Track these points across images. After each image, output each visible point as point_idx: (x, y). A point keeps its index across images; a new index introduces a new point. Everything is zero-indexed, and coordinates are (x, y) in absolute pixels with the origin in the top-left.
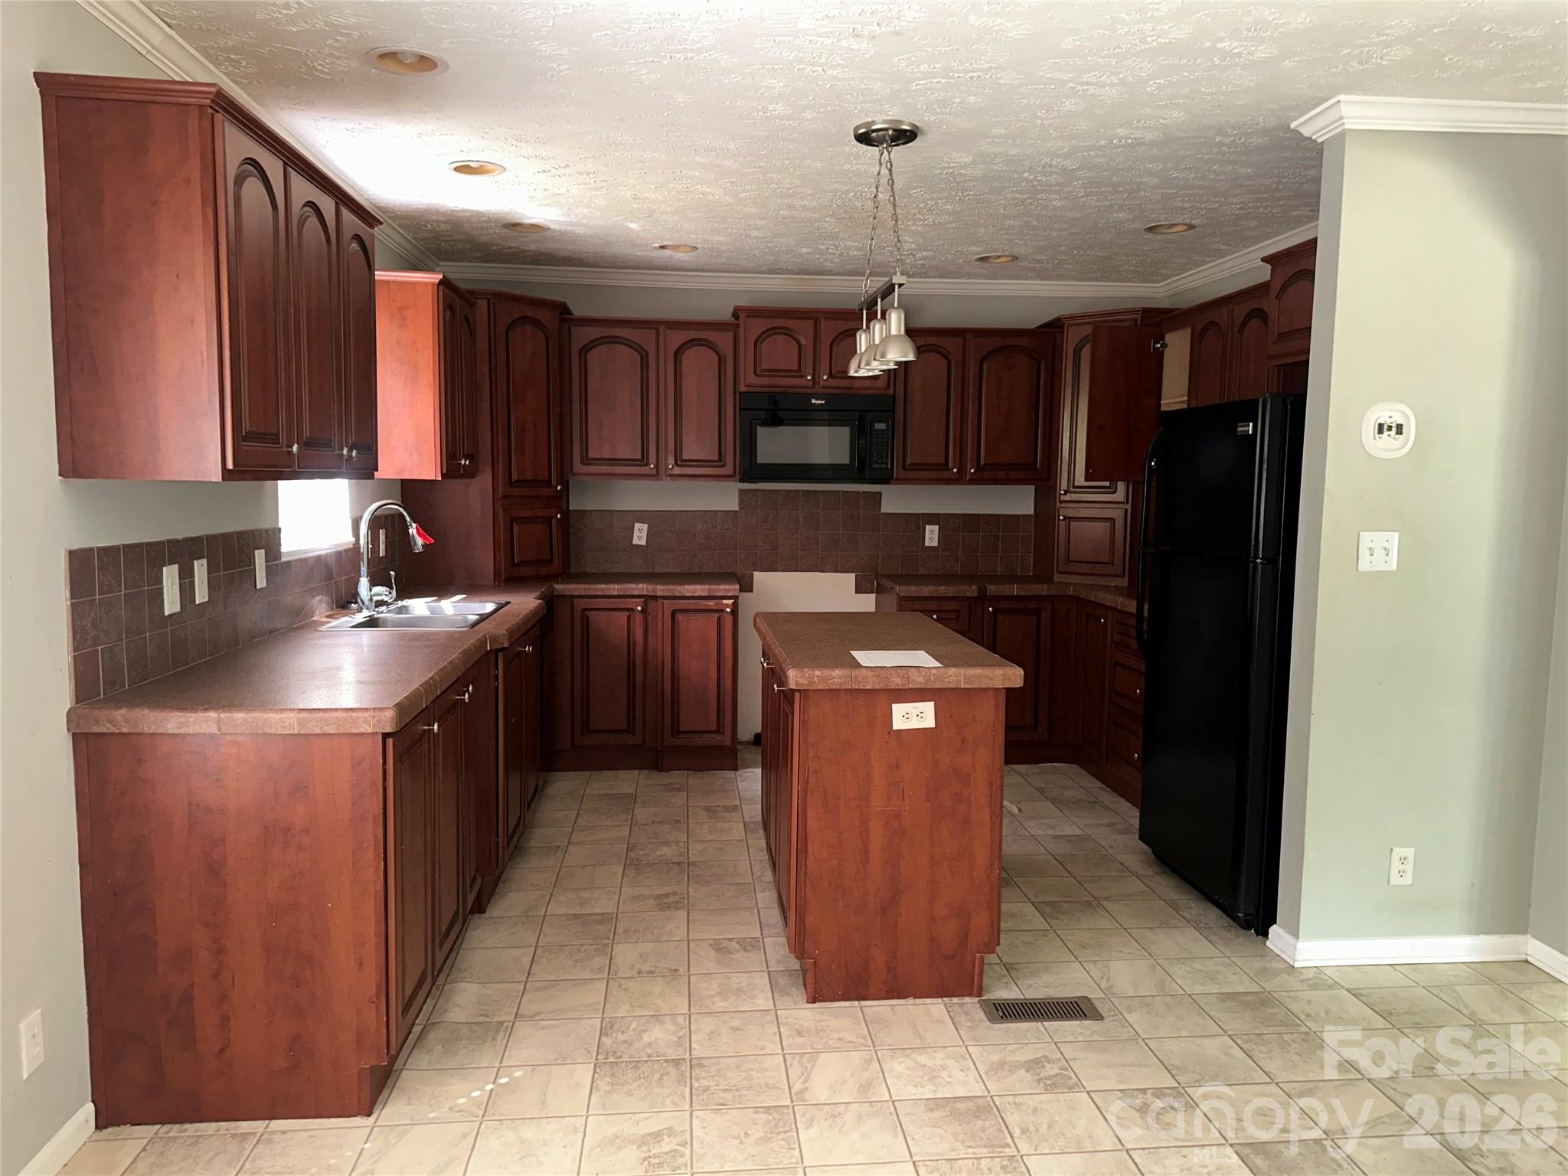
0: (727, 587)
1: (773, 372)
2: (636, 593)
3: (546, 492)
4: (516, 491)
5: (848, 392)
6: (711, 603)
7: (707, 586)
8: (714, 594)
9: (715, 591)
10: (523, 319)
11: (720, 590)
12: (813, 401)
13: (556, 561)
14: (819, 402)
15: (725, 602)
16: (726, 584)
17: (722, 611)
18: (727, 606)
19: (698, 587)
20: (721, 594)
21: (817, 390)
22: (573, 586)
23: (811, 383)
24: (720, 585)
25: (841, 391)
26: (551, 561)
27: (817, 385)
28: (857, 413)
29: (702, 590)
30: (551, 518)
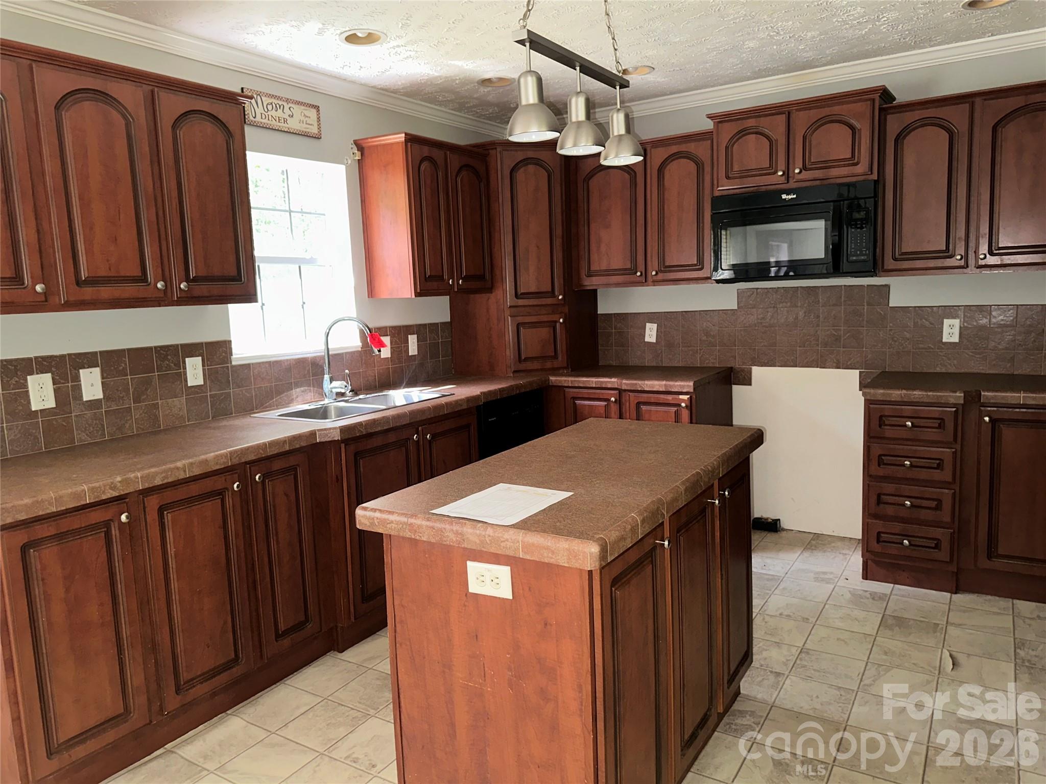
0: (682, 383)
1: (746, 174)
2: (609, 386)
3: (549, 301)
4: (521, 302)
5: (825, 182)
6: (670, 398)
7: (664, 382)
8: (670, 390)
9: (671, 386)
10: (526, 161)
11: (675, 386)
12: (784, 196)
13: (560, 358)
14: (790, 197)
15: (681, 397)
16: (681, 381)
17: (680, 405)
18: (683, 401)
19: (656, 383)
20: (676, 390)
21: (792, 185)
22: (564, 378)
23: (783, 179)
24: (676, 381)
25: (818, 183)
26: (555, 357)
27: (791, 179)
28: (832, 204)
29: (660, 386)
30: (556, 322)
